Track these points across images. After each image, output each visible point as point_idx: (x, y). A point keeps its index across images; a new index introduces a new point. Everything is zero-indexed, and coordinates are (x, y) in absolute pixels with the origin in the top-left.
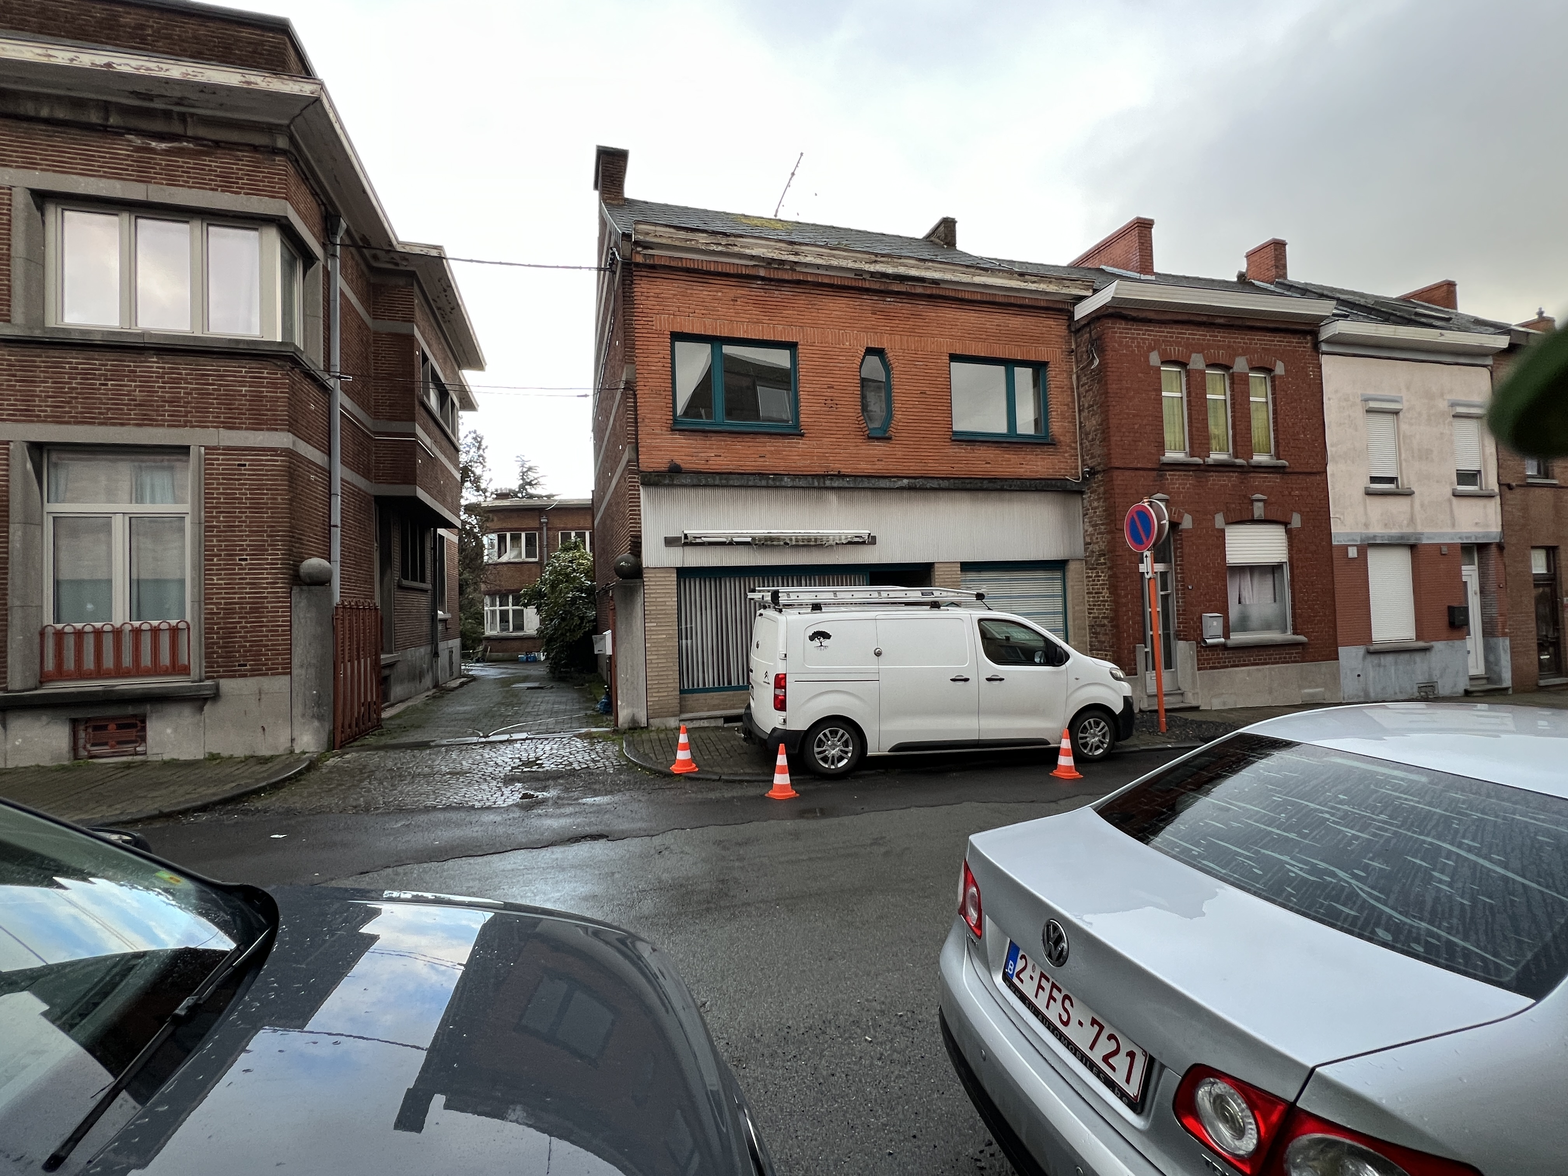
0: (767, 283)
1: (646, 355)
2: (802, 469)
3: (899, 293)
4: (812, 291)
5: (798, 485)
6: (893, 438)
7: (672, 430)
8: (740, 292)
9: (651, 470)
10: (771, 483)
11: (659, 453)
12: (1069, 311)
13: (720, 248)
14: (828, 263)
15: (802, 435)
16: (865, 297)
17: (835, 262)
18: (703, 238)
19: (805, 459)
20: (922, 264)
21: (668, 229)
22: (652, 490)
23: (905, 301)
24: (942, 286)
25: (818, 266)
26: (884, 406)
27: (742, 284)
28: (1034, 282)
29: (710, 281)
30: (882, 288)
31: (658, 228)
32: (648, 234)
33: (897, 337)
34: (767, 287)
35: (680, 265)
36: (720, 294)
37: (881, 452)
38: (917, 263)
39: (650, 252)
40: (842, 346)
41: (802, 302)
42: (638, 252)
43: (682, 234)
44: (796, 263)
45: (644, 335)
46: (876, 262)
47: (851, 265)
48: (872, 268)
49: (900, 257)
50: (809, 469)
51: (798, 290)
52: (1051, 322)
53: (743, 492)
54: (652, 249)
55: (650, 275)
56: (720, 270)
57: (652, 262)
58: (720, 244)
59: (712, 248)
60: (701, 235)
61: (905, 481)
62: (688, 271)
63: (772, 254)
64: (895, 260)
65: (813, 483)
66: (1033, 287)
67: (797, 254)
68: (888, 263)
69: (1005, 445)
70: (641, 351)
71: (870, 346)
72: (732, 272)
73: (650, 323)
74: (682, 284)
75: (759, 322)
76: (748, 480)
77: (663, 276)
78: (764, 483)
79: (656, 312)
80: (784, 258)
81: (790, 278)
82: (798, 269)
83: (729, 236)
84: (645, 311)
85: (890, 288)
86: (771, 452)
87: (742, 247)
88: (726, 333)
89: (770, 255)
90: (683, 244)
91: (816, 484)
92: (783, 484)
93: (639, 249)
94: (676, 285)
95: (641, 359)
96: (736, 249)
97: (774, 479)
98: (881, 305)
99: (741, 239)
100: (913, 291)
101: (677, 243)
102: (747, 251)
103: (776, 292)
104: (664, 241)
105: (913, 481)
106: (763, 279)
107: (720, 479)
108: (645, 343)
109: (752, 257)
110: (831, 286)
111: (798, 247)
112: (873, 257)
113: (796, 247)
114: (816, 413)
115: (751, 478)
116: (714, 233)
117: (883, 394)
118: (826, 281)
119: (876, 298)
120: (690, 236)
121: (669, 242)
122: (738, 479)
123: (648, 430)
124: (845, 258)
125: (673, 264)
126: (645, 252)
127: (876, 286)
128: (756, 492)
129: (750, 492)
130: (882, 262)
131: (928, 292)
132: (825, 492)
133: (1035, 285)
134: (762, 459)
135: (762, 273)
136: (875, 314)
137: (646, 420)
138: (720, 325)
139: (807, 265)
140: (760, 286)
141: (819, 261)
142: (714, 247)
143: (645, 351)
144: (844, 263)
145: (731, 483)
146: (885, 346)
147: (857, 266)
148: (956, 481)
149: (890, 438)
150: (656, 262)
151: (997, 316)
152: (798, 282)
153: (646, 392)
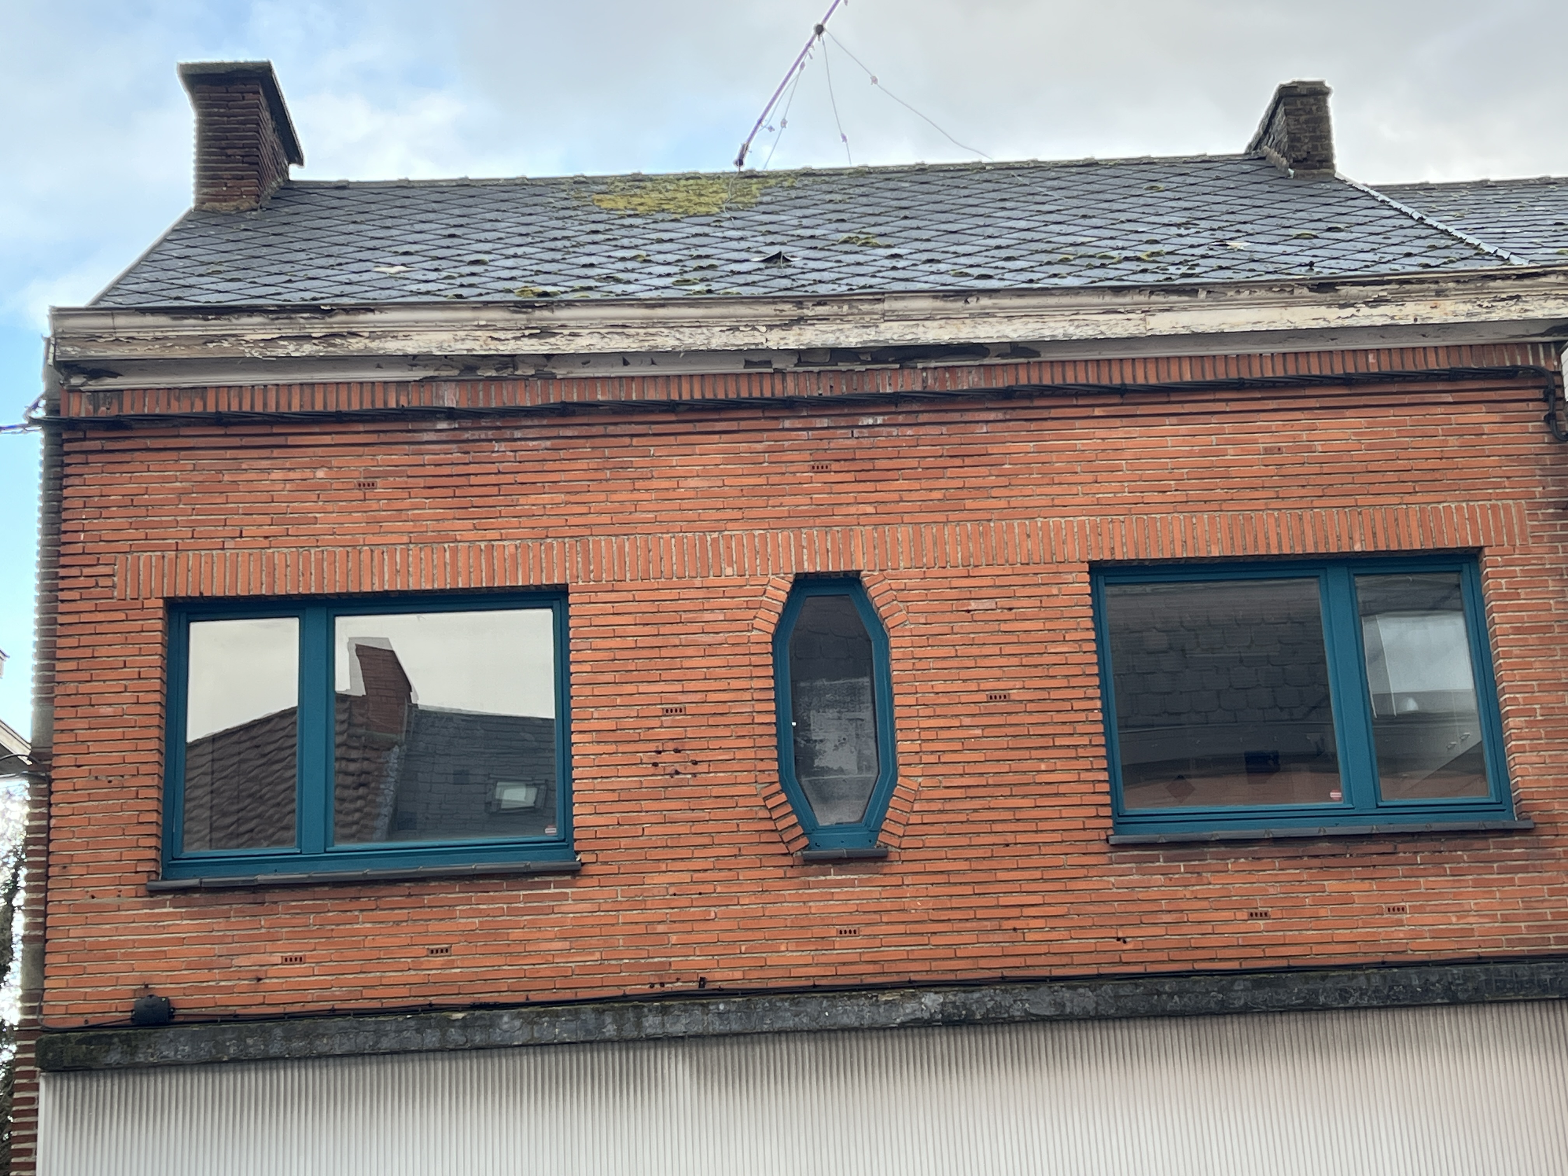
0: (468, 423)
1: (86, 676)
2: (575, 981)
3: (896, 399)
4: (611, 429)
5: (547, 1037)
6: (894, 856)
7: (153, 892)
8: (385, 458)
9: (79, 1022)
10: (455, 1035)
11: (106, 966)
12: (1538, 373)
13: (307, 349)
14: (646, 346)
15: (575, 872)
16: (787, 424)
17: (667, 341)
18: (254, 328)
19: (583, 950)
20: (960, 304)
21: (150, 320)
22: (74, 1085)
23: (923, 418)
24: (1047, 356)
25: (625, 358)
26: (870, 750)
27: (384, 438)
28: (1379, 301)
29: (291, 440)
30: (843, 389)
31: (121, 321)
32: (92, 338)
33: (903, 533)
34: (467, 435)
35: (198, 408)
36: (320, 474)
37: (852, 906)
38: (939, 304)
39: (110, 383)
40: (712, 580)
41: (582, 464)
42: (75, 390)
43: (192, 327)
44: (548, 357)
45: (85, 618)
46: (801, 320)
47: (719, 340)
48: (793, 339)
49: (879, 296)
50: (597, 979)
51: (569, 432)
52: (1478, 416)
53: (369, 1072)
54: (114, 375)
55: (109, 446)
56: (319, 407)
57: (114, 411)
58: (309, 338)
59: (281, 353)
60: (245, 320)
61: (931, 1001)
62: (220, 420)
63: (469, 345)
64: (865, 307)
65: (601, 1026)
66: (1378, 316)
67: (545, 333)
68: (841, 318)
69: (1324, 847)
70: (72, 665)
71: (807, 568)
72: (355, 407)
73: (103, 582)
74: (207, 460)
75: (442, 538)
76: (379, 1034)
77: (149, 443)
78: (431, 1038)
79: (124, 546)
80: (508, 348)
81: (539, 402)
82: (560, 373)
83: (330, 313)
84: (90, 548)
85: (868, 388)
86: (469, 935)
87: (372, 336)
88: (335, 584)
89: (461, 348)
90: (196, 352)
91: (610, 1030)
92: (497, 1037)
93: (75, 381)
94: (189, 464)
95: (71, 688)
96: (356, 345)
97: (465, 1024)
98: (843, 441)
99: (370, 316)
100: (949, 387)
101: (180, 353)
102: (392, 346)
103: (503, 446)
104: (140, 351)
105: (958, 997)
106: (451, 414)
107: (287, 1038)
108: (85, 641)
109: (413, 360)
110: (670, 407)
111: (546, 313)
112: (789, 310)
113: (538, 314)
114: (624, 797)
115: (389, 1023)
116: (285, 311)
117: (866, 714)
118: (653, 394)
119: (825, 422)
120: (215, 326)
121: (155, 351)
122: (344, 1032)
123: (78, 896)
124: (697, 324)
125: (176, 408)
126: (94, 385)
127: (821, 389)
128: (412, 1069)
129: (390, 1069)
130: (824, 319)
131: (1001, 381)
132: (646, 1055)
133: (1383, 309)
134: (440, 960)
135: (450, 398)
136: (825, 470)
137: (76, 870)
138: (320, 562)
139: (586, 359)
140: (443, 436)
141: (618, 344)
142: (291, 349)
143: (83, 664)
144: (696, 339)
145: (323, 1045)
146: (859, 563)
147: (742, 339)
148: (1126, 989)
149: (881, 857)
150: (127, 410)
151: (1261, 422)
152: (564, 410)
153: (79, 783)
